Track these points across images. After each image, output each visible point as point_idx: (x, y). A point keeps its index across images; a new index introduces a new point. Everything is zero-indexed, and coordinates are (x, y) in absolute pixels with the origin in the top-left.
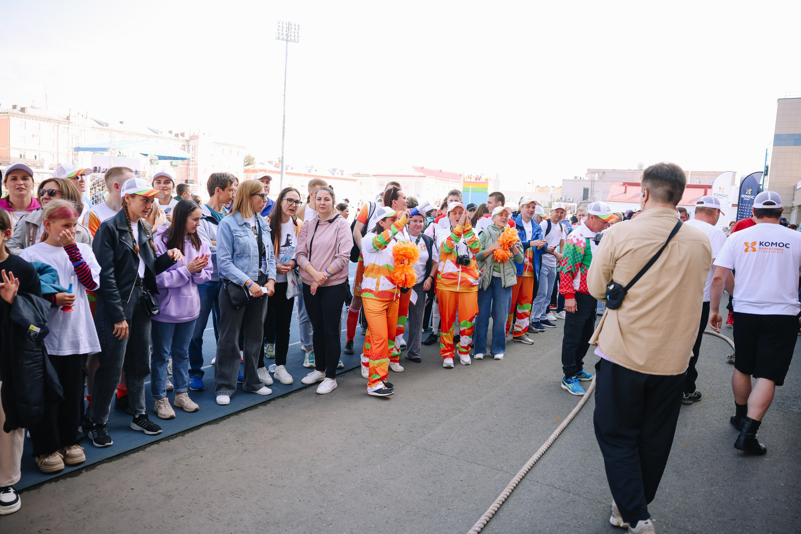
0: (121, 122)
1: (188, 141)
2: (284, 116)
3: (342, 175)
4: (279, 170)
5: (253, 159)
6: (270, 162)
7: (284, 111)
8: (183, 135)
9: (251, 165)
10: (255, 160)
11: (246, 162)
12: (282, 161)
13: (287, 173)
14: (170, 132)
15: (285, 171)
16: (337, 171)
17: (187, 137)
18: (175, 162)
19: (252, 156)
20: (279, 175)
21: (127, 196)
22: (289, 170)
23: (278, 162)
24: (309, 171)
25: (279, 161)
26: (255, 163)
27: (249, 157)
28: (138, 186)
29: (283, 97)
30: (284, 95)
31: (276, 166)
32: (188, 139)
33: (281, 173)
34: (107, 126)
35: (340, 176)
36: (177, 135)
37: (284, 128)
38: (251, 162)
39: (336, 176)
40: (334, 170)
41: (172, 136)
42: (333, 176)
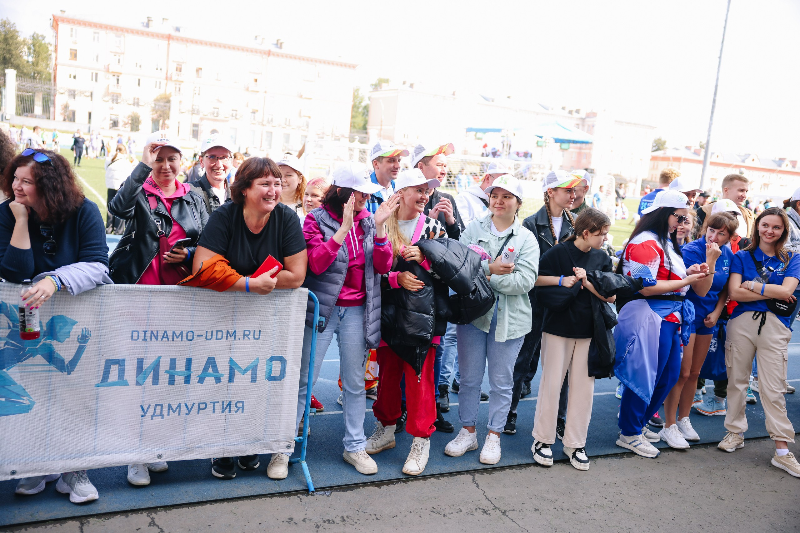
0: (509, 97)
1: (583, 120)
2: (717, 86)
3: (794, 167)
4: (701, 158)
5: (664, 143)
6: (688, 148)
7: (718, 79)
8: (578, 111)
9: (660, 150)
10: (667, 145)
11: (655, 146)
12: (706, 147)
13: (712, 163)
14: (563, 108)
15: (709, 160)
16: (787, 162)
17: (583, 115)
18: (565, 146)
19: (663, 139)
20: (701, 166)
21: (549, 190)
22: (714, 159)
23: (698, 147)
24: (743, 161)
25: (701, 147)
26: (666, 148)
27: (659, 140)
28: (559, 179)
29: (718, 60)
30: (720, 58)
31: (696, 153)
32: (584, 116)
33: (704, 163)
34: (493, 101)
35: (790, 168)
36: (570, 112)
37: (714, 101)
38: (661, 147)
39: (784, 168)
40: (782, 160)
41: (566, 112)
42: (779, 169)
